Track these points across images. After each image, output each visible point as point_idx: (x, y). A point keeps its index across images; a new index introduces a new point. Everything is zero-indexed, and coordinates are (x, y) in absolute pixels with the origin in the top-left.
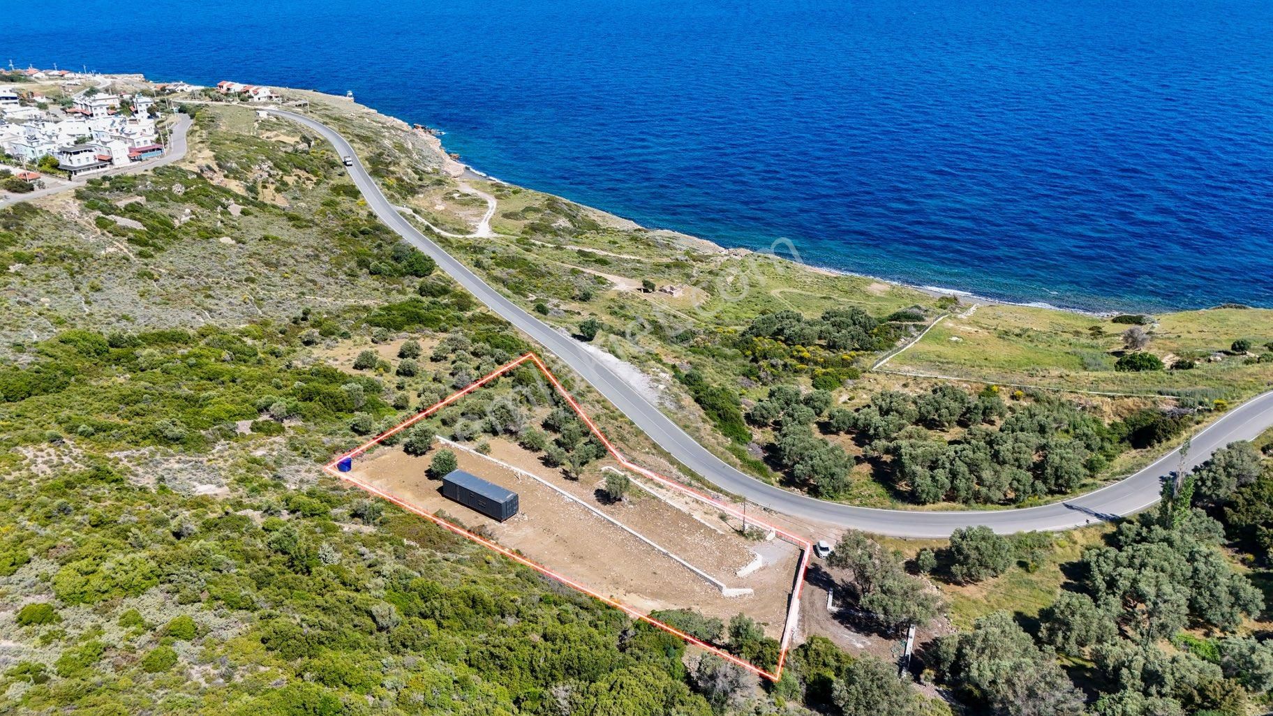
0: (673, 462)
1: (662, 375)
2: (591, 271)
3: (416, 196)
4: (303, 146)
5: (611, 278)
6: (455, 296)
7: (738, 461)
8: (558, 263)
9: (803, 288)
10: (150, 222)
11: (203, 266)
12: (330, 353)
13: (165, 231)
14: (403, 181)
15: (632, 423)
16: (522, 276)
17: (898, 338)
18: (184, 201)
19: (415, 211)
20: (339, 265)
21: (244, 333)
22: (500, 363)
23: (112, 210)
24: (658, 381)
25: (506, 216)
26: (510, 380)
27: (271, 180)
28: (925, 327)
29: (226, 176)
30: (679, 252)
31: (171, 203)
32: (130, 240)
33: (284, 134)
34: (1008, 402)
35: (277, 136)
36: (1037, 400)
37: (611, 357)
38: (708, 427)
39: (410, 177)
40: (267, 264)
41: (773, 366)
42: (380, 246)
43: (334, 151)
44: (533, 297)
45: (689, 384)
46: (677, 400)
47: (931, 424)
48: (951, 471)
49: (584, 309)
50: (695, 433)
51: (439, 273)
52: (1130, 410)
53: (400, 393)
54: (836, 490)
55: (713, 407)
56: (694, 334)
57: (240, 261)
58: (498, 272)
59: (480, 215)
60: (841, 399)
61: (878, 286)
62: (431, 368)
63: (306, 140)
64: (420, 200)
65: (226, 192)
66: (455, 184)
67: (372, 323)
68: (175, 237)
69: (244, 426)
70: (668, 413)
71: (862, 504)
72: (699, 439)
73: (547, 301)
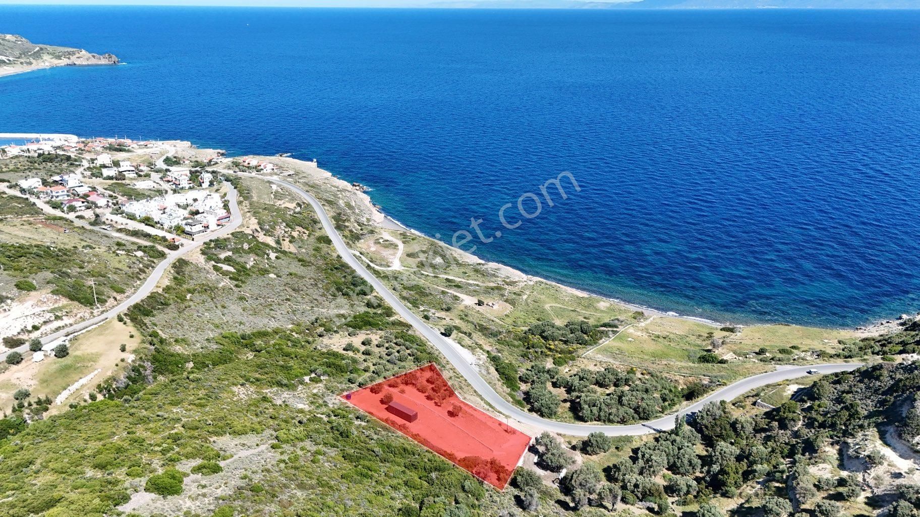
0: (482, 399)
1: (482, 356)
2: (452, 291)
3: (360, 241)
4: (298, 209)
5: (462, 296)
6: (384, 308)
7: (511, 400)
8: (435, 286)
9: (563, 304)
10: (237, 267)
11: (265, 292)
12: (331, 341)
13: (244, 272)
14: (353, 232)
15: (466, 380)
16: (417, 296)
17: (601, 338)
18: (249, 253)
19: (361, 253)
20: (328, 290)
21: (292, 331)
22: (407, 349)
23: (218, 260)
24: (480, 359)
25: (409, 255)
26: (412, 358)
27: (286, 235)
28: (617, 332)
29: (265, 235)
30: (499, 279)
31: (243, 254)
32: (230, 278)
33: (288, 202)
34: (640, 376)
35: (284, 203)
36: (652, 376)
37: (459, 345)
38: (500, 383)
39: (356, 228)
40: (294, 290)
41: (536, 352)
42: (345, 277)
43: (314, 212)
44: (422, 308)
45: (494, 361)
46: (487, 370)
47: (601, 385)
48: (600, 408)
49: (447, 316)
50: (493, 386)
51: (376, 294)
52: (690, 383)
53: (365, 364)
54: (551, 415)
55: (503, 374)
56: (500, 333)
57: (281, 288)
58: (405, 293)
59: (394, 254)
60: (565, 371)
61: (604, 304)
62: (377, 350)
63: (299, 205)
64: (361, 244)
65: (267, 245)
66: (380, 234)
67: (348, 325)
68: (249, 275)
69: (307, 379)
70: (483, 376)
71: (561, 421)
72: (495, 389)
73: (429, 311)
